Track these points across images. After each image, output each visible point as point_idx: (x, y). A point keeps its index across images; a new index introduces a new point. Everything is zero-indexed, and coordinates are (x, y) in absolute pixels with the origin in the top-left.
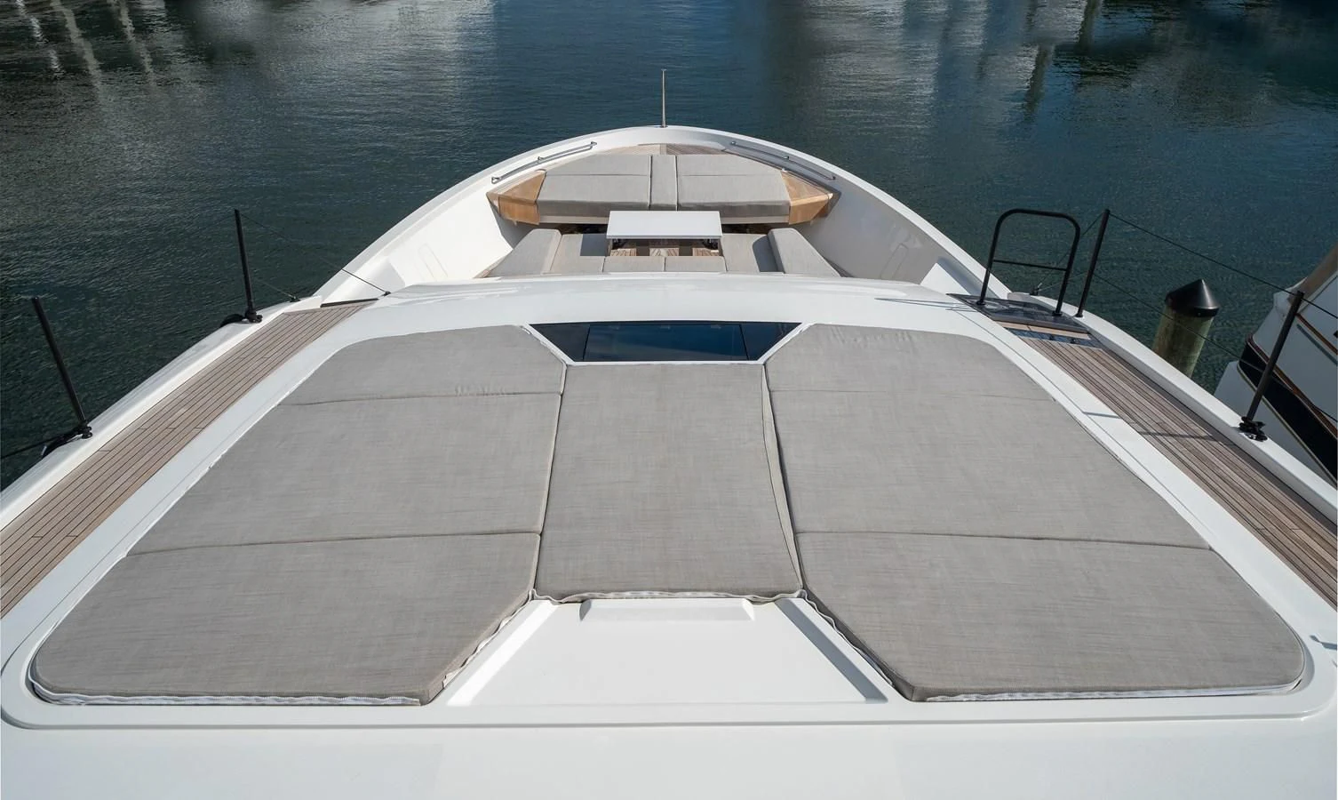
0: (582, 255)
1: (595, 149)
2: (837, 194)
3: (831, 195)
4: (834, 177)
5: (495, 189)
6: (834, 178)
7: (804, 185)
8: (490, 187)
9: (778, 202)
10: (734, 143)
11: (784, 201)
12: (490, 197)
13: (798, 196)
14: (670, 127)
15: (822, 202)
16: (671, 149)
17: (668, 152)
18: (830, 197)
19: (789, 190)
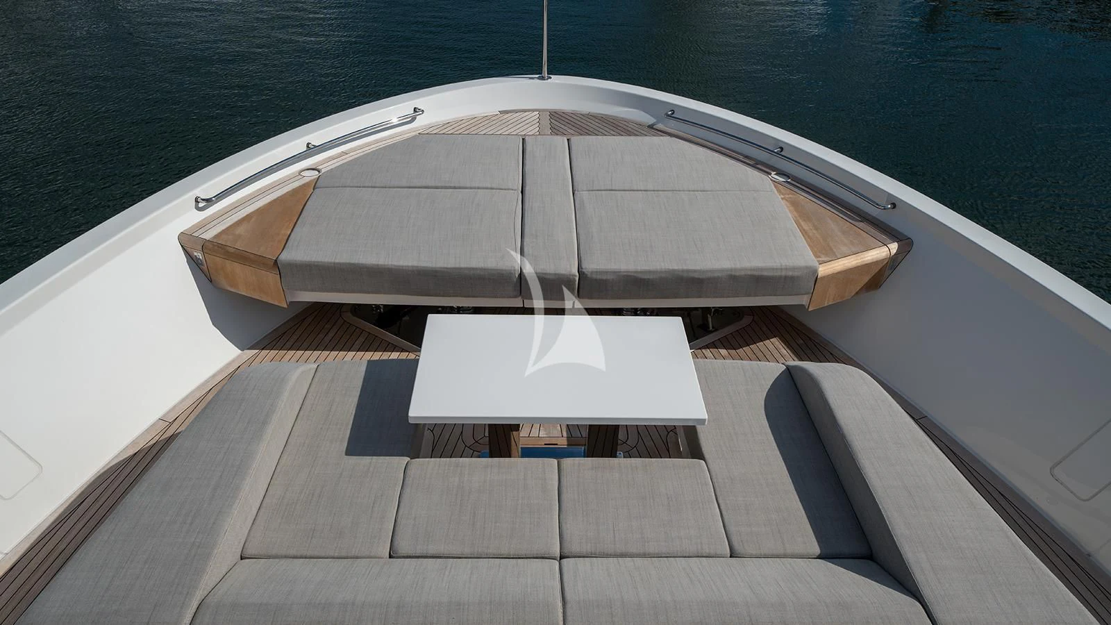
0: (350, 451)
1: (421, 122)
2: (906, 243)
3: (894, 247)
4: (895, 204)
5: (202, 225)
6: (894, 206)
7: (834, 223)
8: (190, 218)
9: (794, 269)
10: (671, 113)
11: (807, 267)
12: (187, 242)
13: (826, 251)
14: (556, 79)
15: (876, 263)
16: (560, 122)
17: (555, 131)
18: (894, 251)
19: (804, 232)
